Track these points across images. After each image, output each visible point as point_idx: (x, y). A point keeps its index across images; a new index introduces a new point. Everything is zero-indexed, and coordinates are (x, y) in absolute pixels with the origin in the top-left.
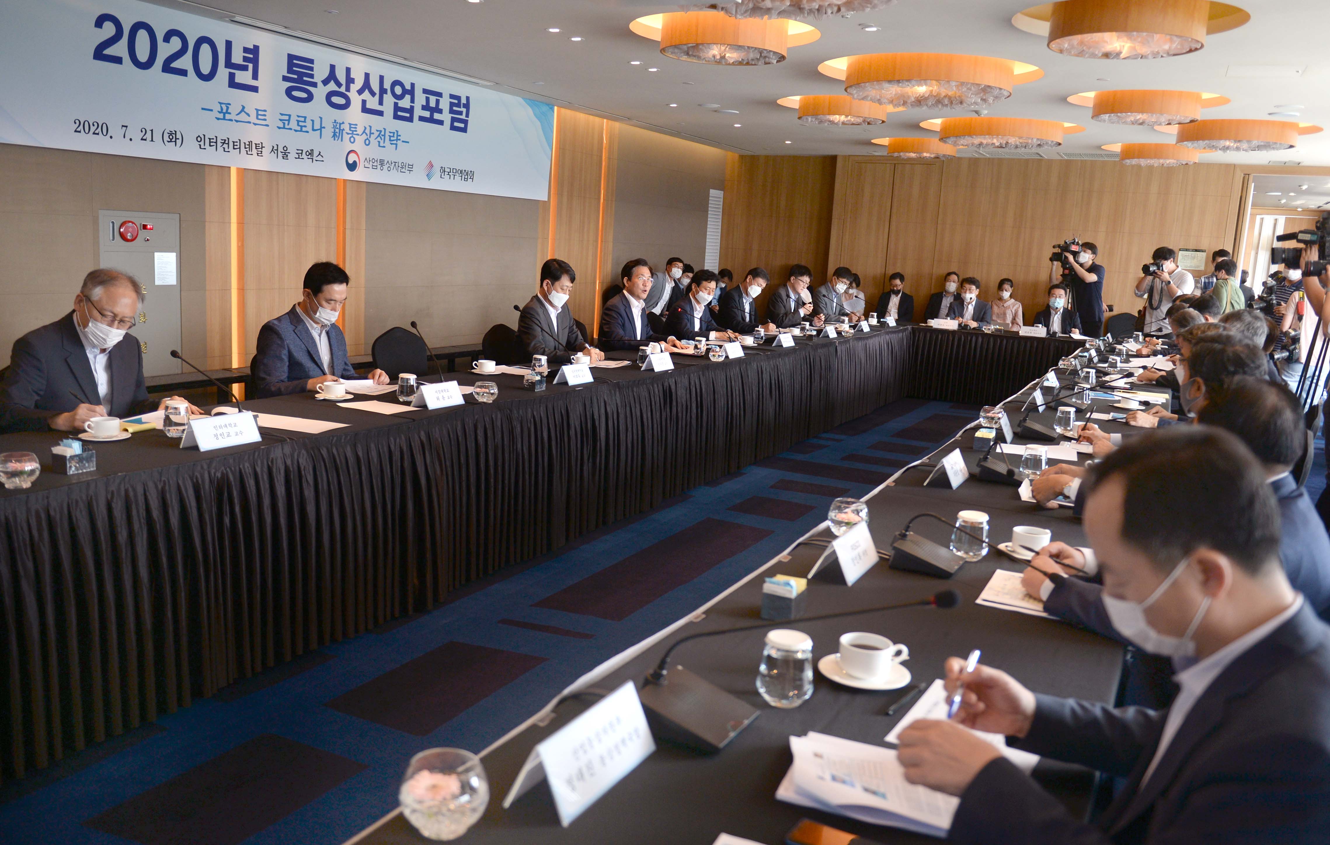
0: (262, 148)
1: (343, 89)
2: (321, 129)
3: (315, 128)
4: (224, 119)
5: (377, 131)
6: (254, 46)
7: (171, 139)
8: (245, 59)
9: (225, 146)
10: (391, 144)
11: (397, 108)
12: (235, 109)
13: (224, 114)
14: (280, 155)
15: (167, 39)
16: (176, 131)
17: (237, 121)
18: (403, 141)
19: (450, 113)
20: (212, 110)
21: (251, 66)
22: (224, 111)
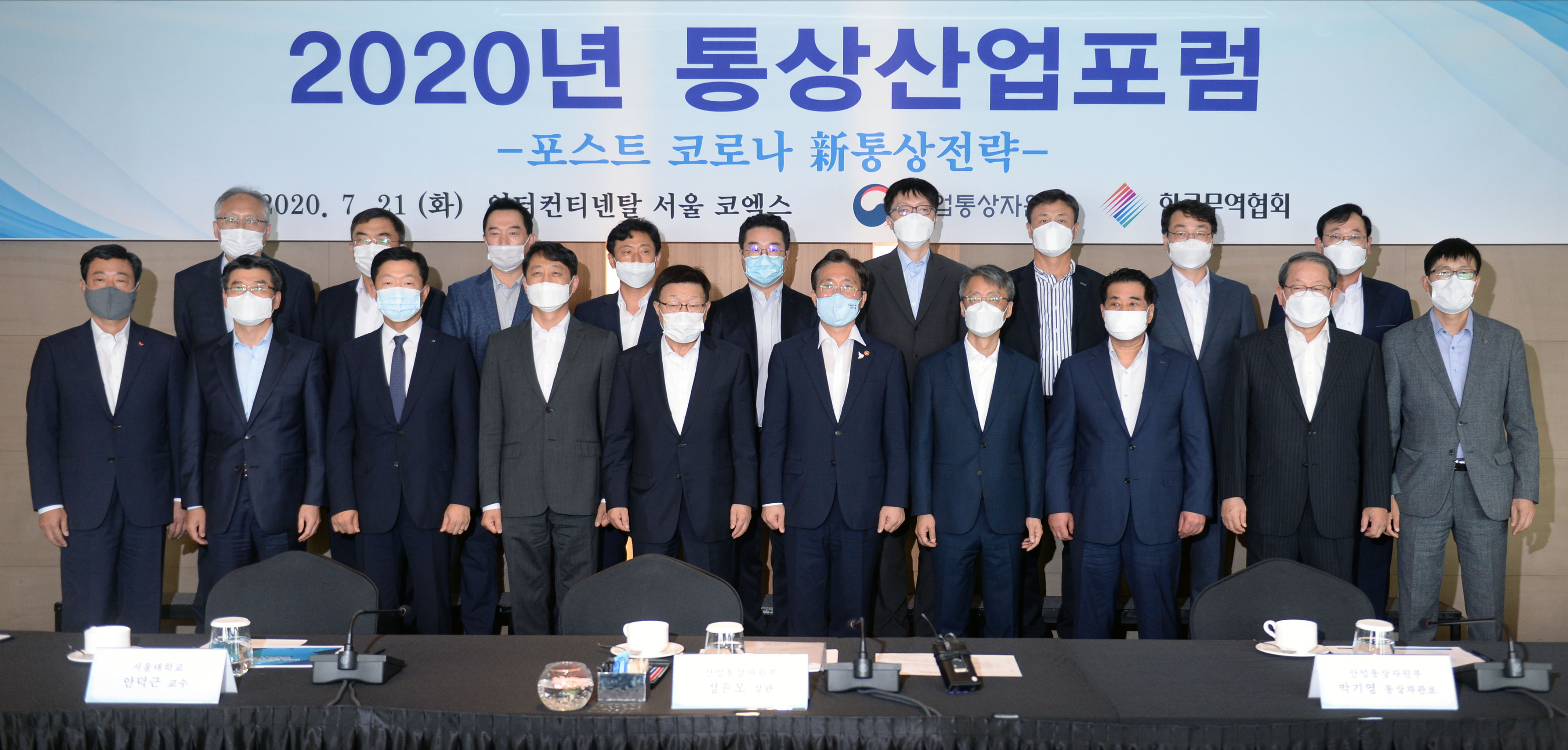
0: (635, 204)
1: (837, 71)
2: (780, 154)
3: (764, 153)
4: (547, 161)
5: (944, 139)
6: (606, 28)
7: (437, 208)
8: (586, 54)
9: (552, 207)
10: (990, 161)
11: (999, 87)
12: (567, 145)
13: (547, 154)
14: (679, 212)
15: (422, 48)
16: (446, 194)
17: (575, 163)
18: (1025, 152)
19: (1184, 71)
20: (520, 151)
21: (600, 65)
22: (547, 147)
